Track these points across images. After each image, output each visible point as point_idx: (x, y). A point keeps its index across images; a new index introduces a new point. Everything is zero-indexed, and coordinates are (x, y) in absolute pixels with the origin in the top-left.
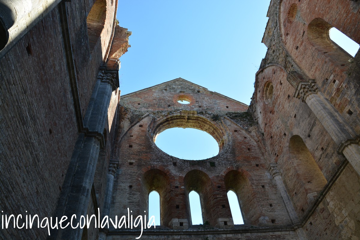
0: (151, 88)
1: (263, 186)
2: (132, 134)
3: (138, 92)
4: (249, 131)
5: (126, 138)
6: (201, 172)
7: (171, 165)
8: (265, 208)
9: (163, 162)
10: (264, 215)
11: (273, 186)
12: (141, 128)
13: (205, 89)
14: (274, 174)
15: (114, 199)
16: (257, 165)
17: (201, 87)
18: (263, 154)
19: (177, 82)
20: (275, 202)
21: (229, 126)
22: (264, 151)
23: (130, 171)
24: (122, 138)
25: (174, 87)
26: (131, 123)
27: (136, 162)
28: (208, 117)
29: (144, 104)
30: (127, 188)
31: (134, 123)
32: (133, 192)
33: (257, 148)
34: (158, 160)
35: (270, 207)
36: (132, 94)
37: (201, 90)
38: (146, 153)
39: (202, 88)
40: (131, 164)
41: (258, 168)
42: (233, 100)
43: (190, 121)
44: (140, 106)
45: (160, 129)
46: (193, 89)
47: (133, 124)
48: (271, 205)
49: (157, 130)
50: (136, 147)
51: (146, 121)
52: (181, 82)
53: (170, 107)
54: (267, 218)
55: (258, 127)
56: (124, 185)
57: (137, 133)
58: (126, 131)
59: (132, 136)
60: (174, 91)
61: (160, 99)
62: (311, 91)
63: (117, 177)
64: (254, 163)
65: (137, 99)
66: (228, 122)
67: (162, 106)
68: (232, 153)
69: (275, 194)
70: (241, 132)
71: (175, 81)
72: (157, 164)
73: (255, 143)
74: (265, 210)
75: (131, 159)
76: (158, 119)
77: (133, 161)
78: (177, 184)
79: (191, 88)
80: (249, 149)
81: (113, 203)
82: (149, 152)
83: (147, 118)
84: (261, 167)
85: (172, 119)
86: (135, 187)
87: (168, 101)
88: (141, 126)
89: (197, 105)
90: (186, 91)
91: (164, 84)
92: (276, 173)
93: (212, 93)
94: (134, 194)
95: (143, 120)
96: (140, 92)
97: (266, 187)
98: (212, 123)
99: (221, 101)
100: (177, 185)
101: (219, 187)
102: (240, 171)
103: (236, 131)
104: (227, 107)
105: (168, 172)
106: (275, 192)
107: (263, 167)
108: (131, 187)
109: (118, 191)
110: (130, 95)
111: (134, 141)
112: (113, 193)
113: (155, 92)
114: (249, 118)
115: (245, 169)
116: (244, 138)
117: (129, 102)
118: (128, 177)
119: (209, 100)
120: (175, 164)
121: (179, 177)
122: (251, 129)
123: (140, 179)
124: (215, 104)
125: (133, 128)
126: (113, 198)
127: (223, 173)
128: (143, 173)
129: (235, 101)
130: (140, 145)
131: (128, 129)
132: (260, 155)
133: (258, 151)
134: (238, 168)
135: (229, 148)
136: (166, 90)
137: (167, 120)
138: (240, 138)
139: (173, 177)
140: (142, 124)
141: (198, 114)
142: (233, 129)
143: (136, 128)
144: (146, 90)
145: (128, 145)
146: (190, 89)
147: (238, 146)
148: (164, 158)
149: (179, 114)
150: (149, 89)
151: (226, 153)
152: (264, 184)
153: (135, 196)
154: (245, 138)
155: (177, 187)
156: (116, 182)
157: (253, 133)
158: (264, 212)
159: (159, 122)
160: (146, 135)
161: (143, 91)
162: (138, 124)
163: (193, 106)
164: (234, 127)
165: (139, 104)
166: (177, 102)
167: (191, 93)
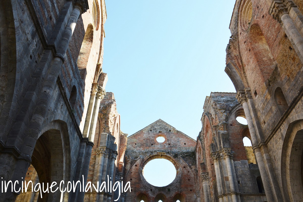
0: (143, 130)
2: (132, 172)
3: (135, 134)
5: (129, 174)
6: (163, 194)
7: (149, 191)
9: (146, 189)
12: (136, 167)
13: (174, 129)
14: (198, 197)
16: (191, 190)
17: (171, 127)
18: (195, 183)
19: (158, 123)
21: (181, 164)
22: (196, 182)
24: (127, 175)
25: (156, 127)
27: (134, 189)
28: (172, 156)
29: (138, 144)
31: (133, 164)
33: (193, 179)
34: (144, 188)
37: (172, 129)
38: (138, 183)
39: (172, 128)
41: (191, 192)
42: (189, 138)
43: (162, 156)
44: (136, 145)
45: (146, 162)
46: (167, 129)
47: (132, 165)
50: (134, 180)
51: (138, 162)
52: (161, 122)
53: (152, 146)
55: (196, 166)
57: (134, 171)
58: (129, 170)
59: (132, 173)
60: (156, 132)
61: (147, 140)
62: (205, 179)
63: (125, 198)
64: (189, 189)
65: (134, 140)
66: (182, 161)
67: (148, 145)
68: (180, 183)
70: (187, 168)
71: (157, 122)
72: (143, 190)
73: (193, 176)
75: (131, 187)
76: (145, 158)
77: (132, 189)
79: (166, 128)
80: (189, 180)
82: (140, 183)
83: (139, 160)
84: (193, 192)
87: (152, 140)
88: (136, 166)
89: (168, 143)
90: (163, 131)
91: (150, 126)
93: (178, 132)
95: (137, 161)
98: (174, 159)
99: (182, 138)
103: (184, 167)
104: (185, 144)
105: (148, 194)
110: (131, 137)
111: (133, 176)
113: (144, 133)
114: (194, 157)
115: (184, 192)
116: (188, 172)
117: (130, 142)
118: (130, 197)
119: (175, 139)
120: (151, 190)
121: (153, 197)
122: (192, 167)
123: (135, 199)
124: (178, 142)
125: (132, 167)
127: (173, 196)
129: (190, 138)
130: (136, 178)
131: (129, 169)
132: (194, 183)
133: (193, 181)
134: (181, 192)
135: (179, 179)
136: (151, 131)
137: (150, 157)
138: (186, 172)
139: (150, 198)
140: (137, 164)
141: (166, 153)
142: (183, 166)
143: (134, 167)
145: (130, 179)
146: (165, 129)
147: (184, 178)
148: (147, 187)
149: (156, 154)
150: (141, 131)
151: (177, 182)
154: (189, 172)
156: (125, 200)
157: (193, 169)
159: (146, 160)
161: (138, 133)
162: (135, 164)
163: (165, 144)
164: (185, 164)
166: (156, 141)
167: (165, 133)
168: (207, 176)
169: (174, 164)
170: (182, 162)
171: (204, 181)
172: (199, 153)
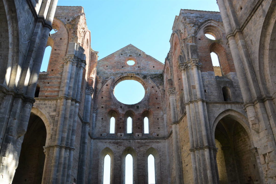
0: (114, 54)
1: (158, 119)
2: (103, 91)
4: (159, 87)
5: (100, 93)
6: (132, 111)
7: (119, 108)
8: (156, 129)
9: (116, 106)
10: (155, 133)
11: (162, 119)
12: (107, 86)
13: (144, 53)
14: (164, 113)
16: (158, 108)
18: (162, 101)
19: (128, 48)
20: (161, 127)
23: (102, 111)
24: (98, 93)
25: (126, 52)
26: (102, 84)
27: (105, 106)
28: (141, 77)
29: (110, 66)
30: (101, 119)
31: (104, 84)
32: (103, 121)
33: (160, 98)
34: (114, 105)
35: (158, 129)
36: (104, 59)
37: (141, 54)
38: (109, 101)
39: (142, 52)
40: (102, 107)
41: (158, 109)
42: (158, 61)
43: (132, 77)
44: (107, 68)
45: (117, 83)
47: (103, 85)
48: (159, 128)
49: (116, 84)
50: (105, 98)
51: (109, 82)
52: (131, 47)
53: (123, 68)
54: (156, 134)
55: (163, 86)
56: (100, 118)
57: (105, 90)
58: (100, 89)
59: (103, 92)
60: (126, 55)
61: (118, 63)
62: (172, 94)
63: (97, 114)
64: (157, 106)
65: (106, 63)
66: (150, 81)
67: (119, 67)
68: (148, 101)
69: (162, 123)
70: (155, 87)
71: (127, 47)
72: (113, 107)
73: (161, 95)
74: (156, 130)
75: (102, 105)
76: (116, 79)
77: (103, 106)
78: (121, 117)
79: (136, 52)
80: (157, 99)
81: (95, 126)
82: (110, 101)
83: (110, 80)
84: (160, 109)
85: (123, 77)
86: (104, 119)
87: (123, 63)
88: (107, 85)
89: (138, 65)
90: (133, 55)
91: (121, 50)
92: (165, 113)
93: (147, 56)
94: (103, 122)
95: (108, 81)
96: (108, 57)
97: (159, 119)
98: (143, 80)
99: (152, 62)
100: (121, 118)
101: (139, 119)
102: (149, 111)
103: (153, 87)
104: (154, 67)
105: (118, 111)
106: (162, 122)
107: (161, 109)
108: (102, 119)
109: (97, 121)
110: (102, 60)
111: (104, 95)
112: (95, 122)
113: (115, 57)
114: (161, 78)
115: (152, 109)
116: (155, 92)
117: (102, 65)
118: (101, 114)
119: (145, 62)
120: (121, 107)
121: (122, 114)
122: (160, 87)
123: (106, 115)
124: (147, 65)
125: (103, 86)
126: (96, 124)
127: (141, 112)
128: (107, 112)
130: (106, 97)
132: (161, 102)
133: (161, 99)
134: (149, 109)
135: (147, 98)
136: (122, 54)
137: (121, 78)
138: (154, 91)
139: (120, 114)
140: (107, 84)
141: (136, 75)
142: (151, 86)
143: (105, 86)
144: (111, 55)
145: (101, 97)
146: (135, 53)
147: (152, 97)
148: (117, 104)
149: (126, 75)
151: (145, 101)
152: (158, 118)
153: (104, 123)
154: (156, 91)
155: (121, 119)
156: (96, 116)
157: (161, 89)
158: (155, 131)
159: (116, 80)
160: (109, 91)
161: (109, 56)
162: (106, 84)
163: (135, 66)
164: (153, 84)
165: (107, 66)
166: (127, 64)
167: (135, 57)
168: (174, 90)
169: (143, 85)
170: (151, 83)
171: (171, 95)
172: (167, 74)
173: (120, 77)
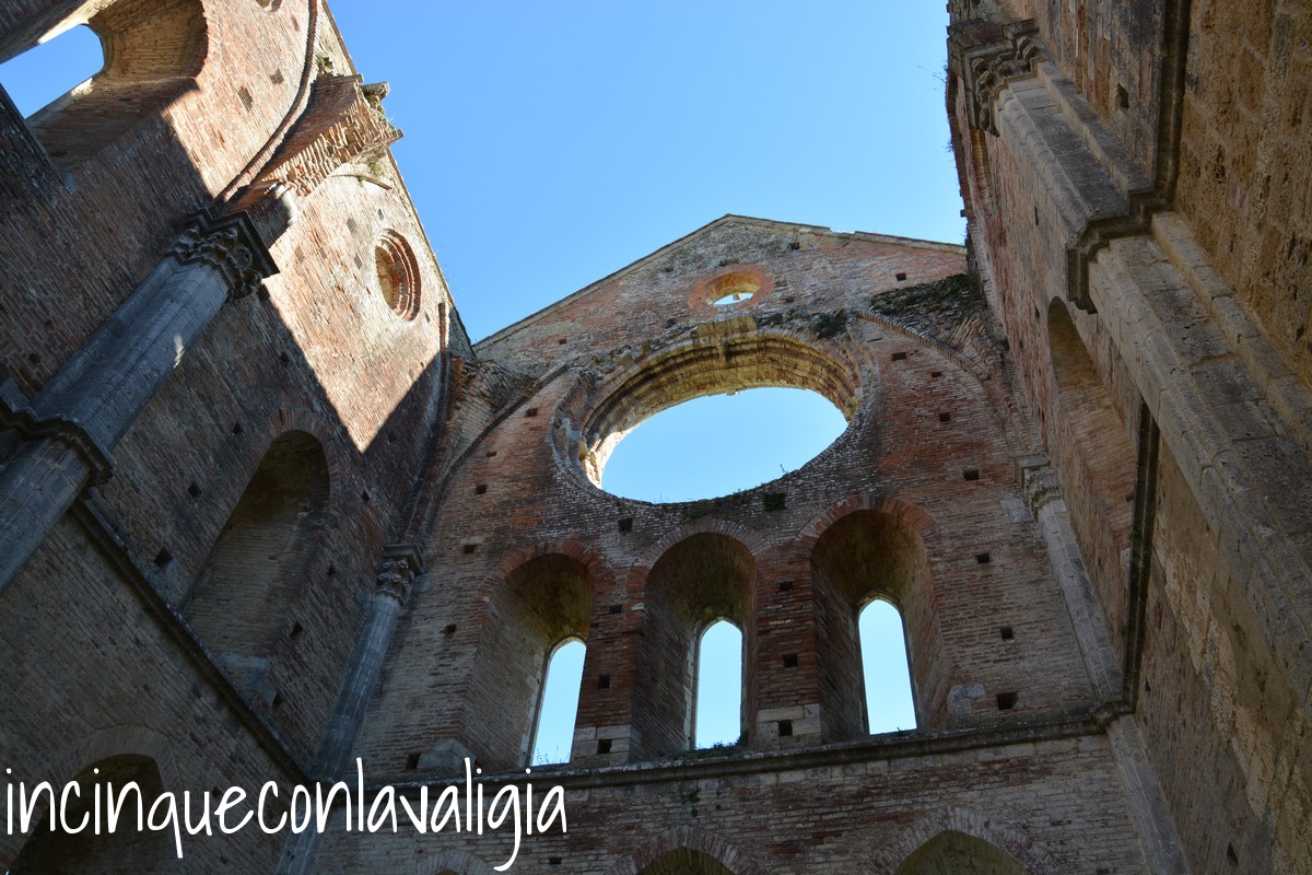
0: (615, 278)
1: (984, 559)
2: (495, 448)
3: (566, 303)
4: (955, 342)
5: (470, 463)
6: (724, 539)
7: (609, 530)
8: (977, 650)
9: (582, 525)
10: (966, 681)
11: (1030, 552)
12: (529, 420)
13: (820, 231)
14: (1035, 499)
15: (386, 679)
16: (971, 476)
17: (803, 230)
18: (1002, 424)
19: (714, 233)
20: (1032, 616)
21: (871, 346)
22: (1005, 412)
23: (459, 575)
24: (454, 469)
25: (702, 251)
26: (495, 408)
27: (487, 540)
28: (800, 330)
29: (581, 338)
30: (438, 636)
31: (508, 407)
32: (452, 649)
33: (980, 405)
34: (566, 522)
35: (999, 641)
36: (545, 314)
37: (805, 240)
38: (530, 502)
39: (808, 230)
40: (469, 549)
41: (971, 485)
42: (927, 246)
43: (739, 359)
44: (563, 347)
46: (772, 243)
47: (502, 412)
48: (1007, 634)
50: (497, 490)
51: (551, 394)
52: (732, 227)
53: (671, 328)
54: (977, 691)
55: (989, 321)
56: (429, 629)
57: (511, 440)
58: (472, 439)
59: (494, 454)
60: (699, 267)
61: (640, 309)
63: (410, 605)
64: (954, 468)
65: (557, 328)
66: (872, 330)
67: (644, 329)
68: (868, 446)
69: (1037, 582)
70: (919, 355)
71: (708, 231)
72: (556, 538)
73: (978, 388)
74: (976, 656)
75: (473, 533)
76: (608, 377)
77: (477, 540)
78: (619, 596)
79: (764, 241)
80: (945, 418)
81: (380, 693)
82: (542, 498)
83: (558, 380)
84: (988, 481)
85: (668, 365)
86: (465, 628)
87: (670, 307)
88: (532, 413)
89: (779, 295)
90: (746, 256)
91: (663, 252)
92: (1044, 491)
93: (845, 238)
94: (455, 655)
95: (543, 392)
96: (574, 299)
97: (997, 560)
98: (818, 346)
99: (880, 258)
100: (618, 602)
101: (785, 587)
102: (888, 509)
103: (898, 357)
104: (900, 277)
105: (594, 557)
106: (1035, 575)
107: (995, 478)
108: (451, 630)
109: (406, 649)
111: (497, 471)
112: (388, 660)
113: (624, 289)
115: (909, 498)
116: (929, 377)
117: (529, 342)
118: (450, 596)
119: (829, 269)
120: (625, 526)
121: (634, 569)
122: (959, 333)
123: (486, 599)
124: (852, 276)
125: (503, 425)
126: (385, 676)
127: (812, 532)
128: (503, 576)
129: (936, 247)
130: (515, 479)
131: (480, 432)
132: (993, 430)
133: (983, 416)
134: (879, 500)
135: (859, 427)
136: (668, 270)
138: (909, 379)
139: (610, 574)
140: (537, 406)
141: (760, 326)
142: (888, 350)
143: (515, 424)
144: (596, 288)
145: (473, 487)
146: (761, 246)
147: (897, 413)
148: (588, 511)
149: (688, 344)
150: (608, 284)
152: (987, 548)
153: (458, 663)
154: (936, 375)
155: (617, 610)
156: (404, 622)
157: (969, 350)
158: (966, 665)
159: (613, 388)
160: (542, 441)
161: (586, 292)
162: (523, 409)
163: (760, 304)
164: (896, 340)
165: (563, 342)
167: (762, 260)
169: (827, 392)
170: (877, 338)
173: (644, 364)
